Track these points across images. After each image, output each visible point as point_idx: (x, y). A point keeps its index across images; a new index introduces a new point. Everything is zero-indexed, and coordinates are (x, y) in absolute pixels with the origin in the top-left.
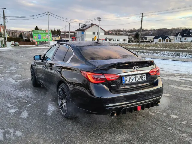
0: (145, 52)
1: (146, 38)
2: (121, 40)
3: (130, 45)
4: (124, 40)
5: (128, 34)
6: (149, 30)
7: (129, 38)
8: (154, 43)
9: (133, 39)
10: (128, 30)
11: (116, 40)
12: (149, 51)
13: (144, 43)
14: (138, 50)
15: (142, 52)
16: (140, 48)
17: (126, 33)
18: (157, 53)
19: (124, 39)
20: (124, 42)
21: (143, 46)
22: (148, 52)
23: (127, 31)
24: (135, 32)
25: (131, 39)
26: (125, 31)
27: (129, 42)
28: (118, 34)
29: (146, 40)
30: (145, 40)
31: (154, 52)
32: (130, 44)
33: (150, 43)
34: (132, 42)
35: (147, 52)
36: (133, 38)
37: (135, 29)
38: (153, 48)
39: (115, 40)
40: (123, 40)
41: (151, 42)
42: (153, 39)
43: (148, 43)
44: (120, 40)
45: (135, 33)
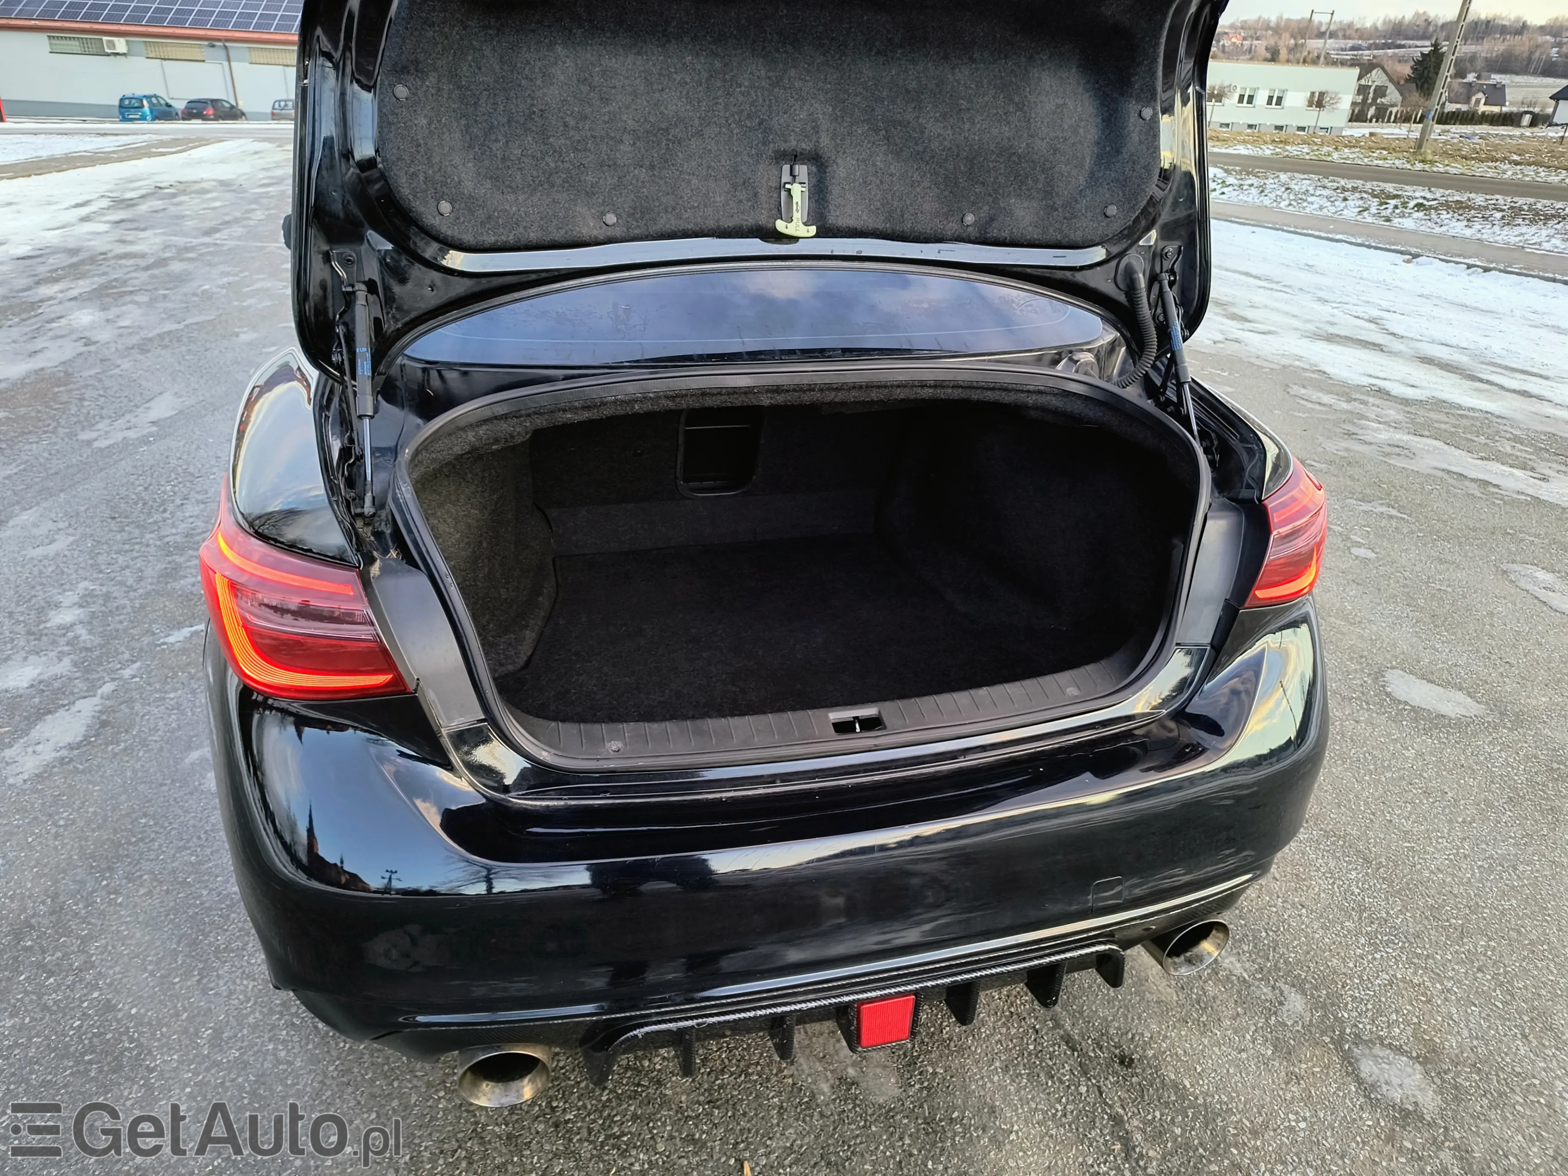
0: (1447, 206)
1: (1496, 94)
2: (1296, 100)
3: (1353, 143)
4: (1318, 101)
5: (1366, 55)
6: (1542, 29)
7: (1362, 90)
8: (1553, 133)
9: (1393, 95)
10: (1368, 24)
11: (1261, 99)
12: (1479, 199)
13: (1468, 129)
14: (1390, 188)
15: (1419, 206)
16: (1419, 166)
17: (1353, 48)
18: (1538, 217)
19: (1317, 90)
20: (1314, 112)
21: (1452, 153)
22: (1470, 208)
23: (1361, 33)
24: (1424, 37)
25: (1381, 91)
26: (1344, 32)
27: (1358, 116)
28: (1292, 50)
29: (1496, 109)
30: (1482, 108)
31: (1516, 212)
32: (1360, 131)
33: (1516, 132)
34: (1381, 115)
35: (1460, 207)
36: (1391, 88)
37: (1432, 14)
38: (1530, 173)
39: (1251, 99)
40: (1310, 104)
41: (1532, 124)
42: (1556, 97)
43: (1502, 130)
44: (1286, 102)
45: (1417, 54)
